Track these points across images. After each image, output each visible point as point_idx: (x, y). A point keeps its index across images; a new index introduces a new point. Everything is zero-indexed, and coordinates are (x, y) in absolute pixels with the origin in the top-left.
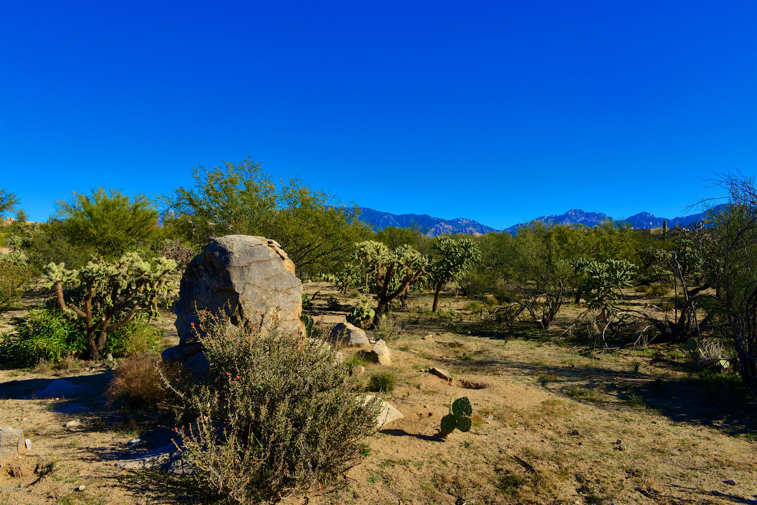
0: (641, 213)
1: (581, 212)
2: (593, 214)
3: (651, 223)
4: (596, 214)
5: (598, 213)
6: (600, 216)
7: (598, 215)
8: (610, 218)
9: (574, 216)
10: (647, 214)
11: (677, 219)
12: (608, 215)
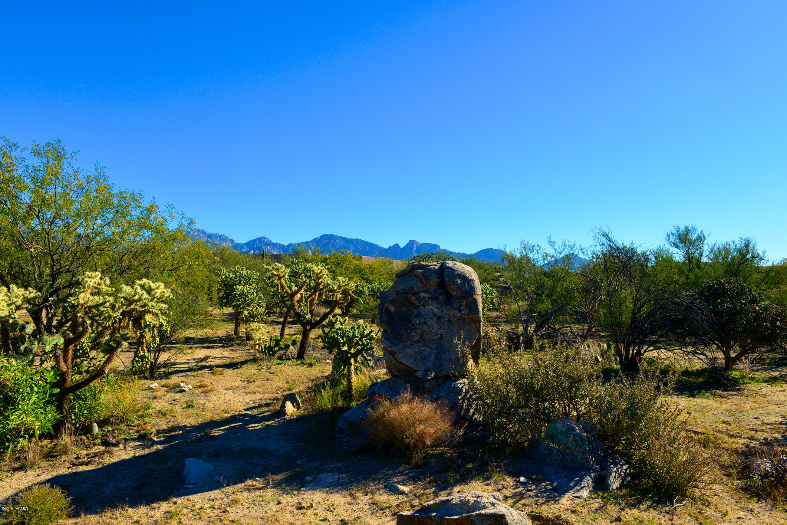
0: (261, 237)
1: (204, 232)
2: (216, 235)
3: (269, 247)
4: (219, 236)
5: (220, 235)
6: (222, 238)
7: (220, 237)
8: (232, 241)
9: (197, 236)
10: (265, 238)
11: (290, 245)
12: (230, 237)
